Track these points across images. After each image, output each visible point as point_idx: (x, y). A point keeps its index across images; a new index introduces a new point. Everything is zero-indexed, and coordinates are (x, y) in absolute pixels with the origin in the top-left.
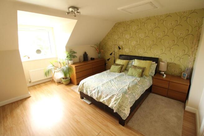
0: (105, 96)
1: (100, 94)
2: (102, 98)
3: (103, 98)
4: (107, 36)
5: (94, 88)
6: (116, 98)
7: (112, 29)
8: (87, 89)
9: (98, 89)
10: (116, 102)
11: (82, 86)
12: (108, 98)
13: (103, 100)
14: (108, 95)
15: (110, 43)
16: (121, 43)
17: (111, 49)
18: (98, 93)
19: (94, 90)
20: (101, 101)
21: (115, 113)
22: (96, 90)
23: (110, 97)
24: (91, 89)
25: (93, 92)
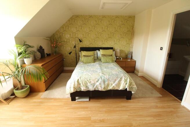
0: (113, 83)
1: (106, 83)
2: (110, 85)
3: (112, 85)
4: (62, 27)
5: (97, 80)
6: (125, 79)
7: (69, 21)
8: (86, 84)
9: (103, 79)
10: (126, 82)
11: (77, 84)
12: (117, 83)
13: (112, 86)
14: (116, 80)
15: (67, 36)
16: (80, 36)
17: (69, 42)
18: (104, 82)
19: (97, 82)
20: (110, 88)
21: (129, 91)
22: (100, 80)
23: (119, 81)
24: (92, 82)
25: (98, 83)
